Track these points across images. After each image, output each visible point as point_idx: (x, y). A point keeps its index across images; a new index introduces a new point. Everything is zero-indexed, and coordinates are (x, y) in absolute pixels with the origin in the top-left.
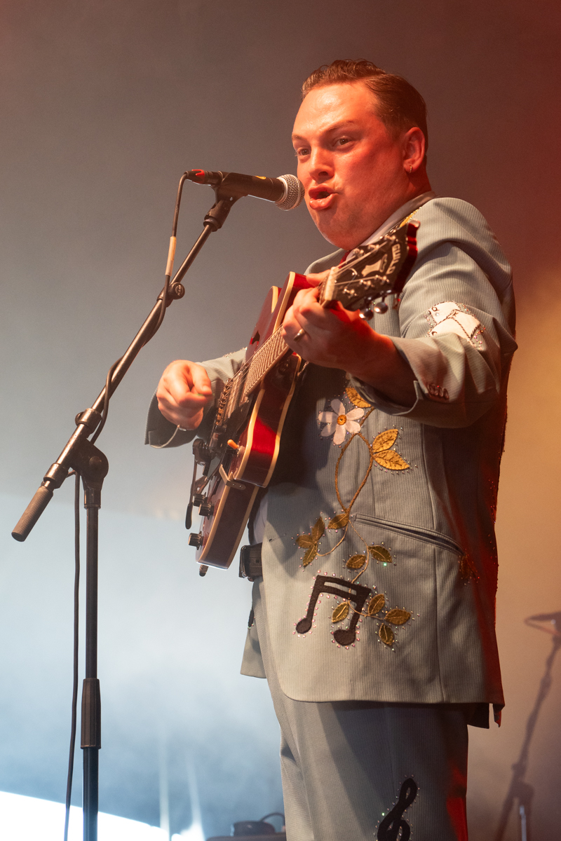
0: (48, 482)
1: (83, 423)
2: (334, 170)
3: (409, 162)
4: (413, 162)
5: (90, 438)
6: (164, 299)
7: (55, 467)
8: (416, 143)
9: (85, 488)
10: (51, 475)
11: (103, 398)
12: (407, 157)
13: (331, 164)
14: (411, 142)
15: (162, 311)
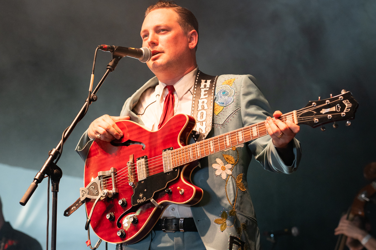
0: (36, 181)
1: (51, 155)
2: (158, 43)
3: (191, 44)
4: (193, 44)
5: (54, 162)
6: (88, 101)
7: (39, 174)
8: (194, 37)
9: (52, 183)
10: (37, 177)
11: (61, 144)
12: (190, 42)
13: (158, 40)
14: (192, 36)
15: (87, 107)
